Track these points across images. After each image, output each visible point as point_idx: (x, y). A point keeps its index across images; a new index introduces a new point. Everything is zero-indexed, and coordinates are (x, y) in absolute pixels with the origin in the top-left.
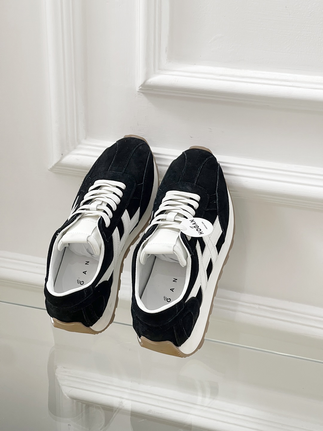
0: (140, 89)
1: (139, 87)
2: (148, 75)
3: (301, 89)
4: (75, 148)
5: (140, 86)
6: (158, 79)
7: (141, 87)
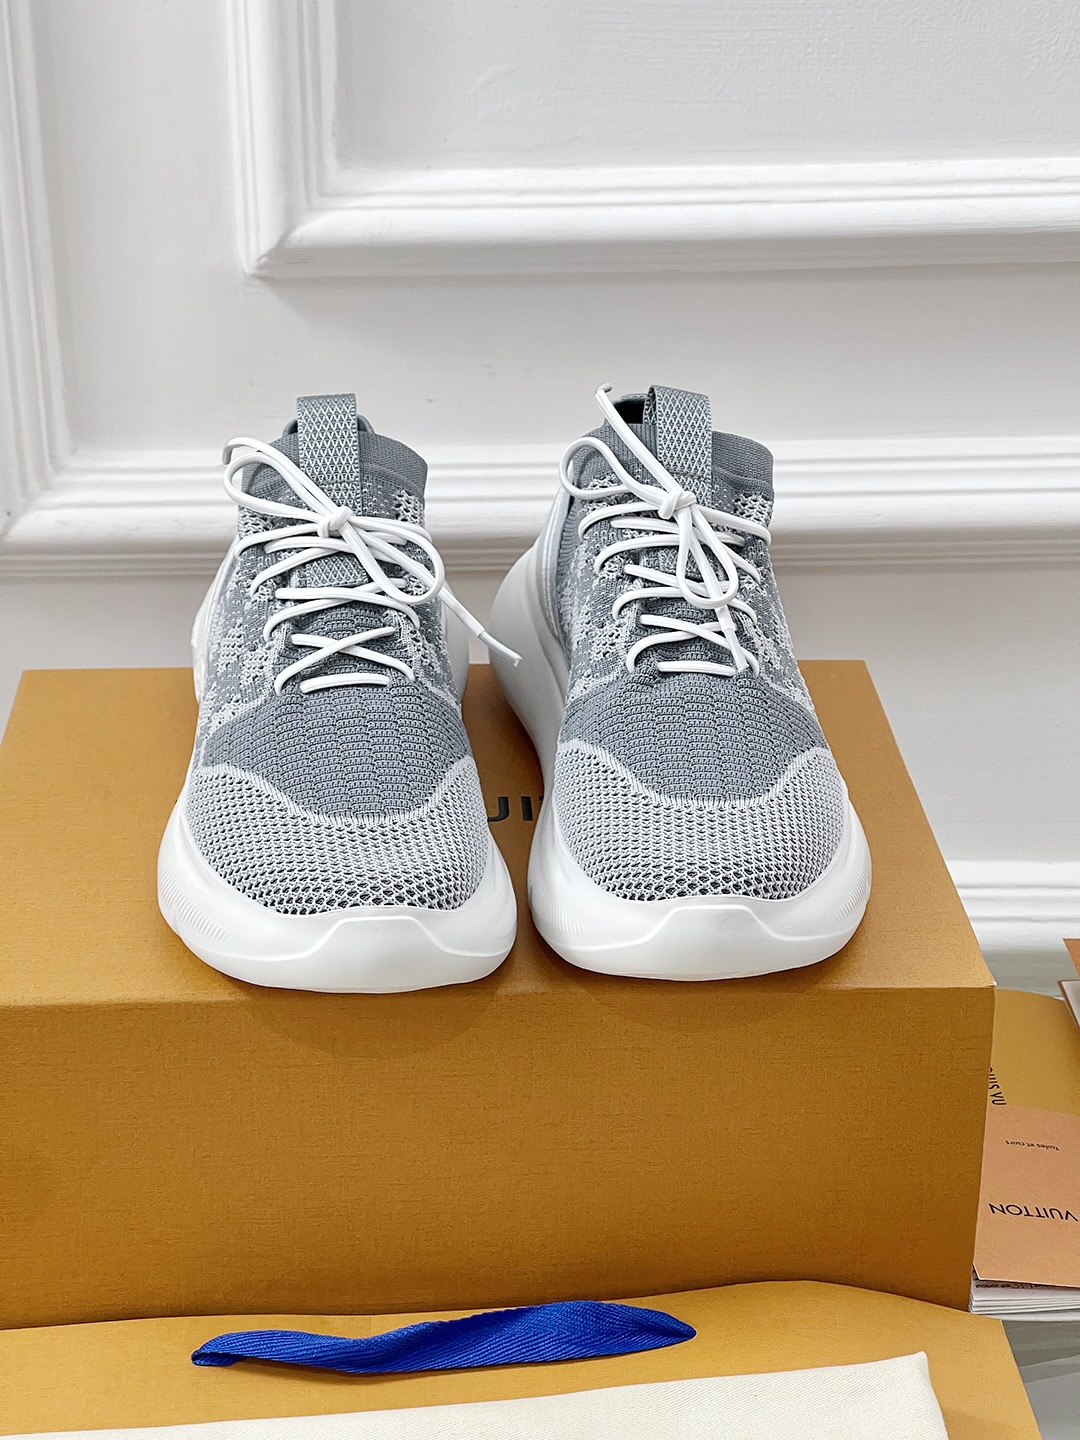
0: (260, 267)
1: (259, 260)
2: (290, 218)
3: (774, 207)
4: (47, 488)
5: (264, 256)
6: (323, 225)
7: (263, 260)
